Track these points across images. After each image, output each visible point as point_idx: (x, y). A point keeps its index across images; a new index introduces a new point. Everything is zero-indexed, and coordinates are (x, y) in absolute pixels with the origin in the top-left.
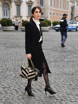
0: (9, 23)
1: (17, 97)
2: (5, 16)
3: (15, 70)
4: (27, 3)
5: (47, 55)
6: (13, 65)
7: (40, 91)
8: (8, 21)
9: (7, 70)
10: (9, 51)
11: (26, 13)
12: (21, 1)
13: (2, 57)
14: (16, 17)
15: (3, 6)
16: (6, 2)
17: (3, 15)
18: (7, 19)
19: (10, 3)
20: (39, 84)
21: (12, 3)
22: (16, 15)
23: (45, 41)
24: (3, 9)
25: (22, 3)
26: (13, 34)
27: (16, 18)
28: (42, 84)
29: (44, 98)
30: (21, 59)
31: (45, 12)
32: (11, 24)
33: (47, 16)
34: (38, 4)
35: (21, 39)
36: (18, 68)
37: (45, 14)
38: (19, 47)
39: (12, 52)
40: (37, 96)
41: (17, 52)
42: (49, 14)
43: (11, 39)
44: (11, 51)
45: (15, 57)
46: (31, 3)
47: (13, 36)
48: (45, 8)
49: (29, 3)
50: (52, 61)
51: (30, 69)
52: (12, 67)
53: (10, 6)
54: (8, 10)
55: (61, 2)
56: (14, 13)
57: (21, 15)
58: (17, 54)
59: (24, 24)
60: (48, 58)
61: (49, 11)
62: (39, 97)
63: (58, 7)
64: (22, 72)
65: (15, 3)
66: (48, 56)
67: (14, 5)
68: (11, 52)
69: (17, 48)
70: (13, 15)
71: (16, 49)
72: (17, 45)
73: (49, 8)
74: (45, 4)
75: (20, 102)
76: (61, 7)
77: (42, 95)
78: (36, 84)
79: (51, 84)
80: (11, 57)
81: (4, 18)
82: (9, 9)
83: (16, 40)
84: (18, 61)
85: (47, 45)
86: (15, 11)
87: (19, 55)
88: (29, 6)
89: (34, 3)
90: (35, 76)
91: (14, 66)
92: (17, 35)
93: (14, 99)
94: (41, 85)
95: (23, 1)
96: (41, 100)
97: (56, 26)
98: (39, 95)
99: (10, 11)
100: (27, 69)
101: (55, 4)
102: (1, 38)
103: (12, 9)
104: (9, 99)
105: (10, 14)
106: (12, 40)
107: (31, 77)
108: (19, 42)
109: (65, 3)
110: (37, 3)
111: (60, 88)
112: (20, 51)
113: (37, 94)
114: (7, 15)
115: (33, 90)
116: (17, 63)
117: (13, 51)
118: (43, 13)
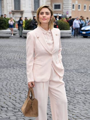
0: (2, 25)
3: (15, 109)
5: (70, 81)
6: (11, 100)
9: (2, 110)
10: (4, 75)
11: (31, 6)
14: (13, 12)
22: (13, 9)
23: (64, 55)
26: (9, 43)
27: (13, 14)
30: (25, 88)
31: (63, 4)
32: (5, 25)
33: (66, 11)
35: (23, 51)
36: (20, 106)
37: (64, 7)
38: (20, 68)
39: (9, 76)
41: (17, 76)
43: (7, 53)
44: (6, 74)
45: (15, 84)
47: (10, 46)
50: (80, 91)
52: (9, 104)
56: (9, 6)
57: (22, 9)
58: (18, 80)
59: (28, 25)
60: (72, 87)
61: (71, 2)
66: (71, 84)
68: (7, 76)
69: (18, 69)
70: (8, 9)
71: (15, 70)
72: (17, 63)
80: (6, 84)
83: (14, 54)
84: (19, 91)
85: (69, 64)
86: (12, 3)
87: (21, 81)
91: (14, 102)
92: (16, 45)
99: (3, 3)
105: (3, 7)
106: (7, 55)
108: (19, 58)
112: (23, 73)
116: (18, 95)
117: (11, 74)
118: (59, 5)
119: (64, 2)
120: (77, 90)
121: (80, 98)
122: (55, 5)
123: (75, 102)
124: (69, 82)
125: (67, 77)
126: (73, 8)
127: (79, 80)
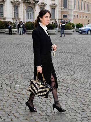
0: (33, 27)
1: (45, 101)
2: (30, 19)
4: (51, 6)
7: (66, 95)
8: (32, 24)
12: (44, 4)
13: (28, 60)
15: (27, 10)
16: (30, 5)
17: (27, 18)
18: (31, 22)
19: (34, 6)
20: (65, 89)
21: (36, 6)
24: (28, 13)
25: (46, 6)
28: (67, 88)
29: (71, 102)
31: (68, 14)
33: (70, 19)
34: (62, 7)
37: (69, 16)
40: (64, 100)
42: (73, 16)
46: (54, 5)
48: (69, 10)
49: (53, 6)
51: (40, 84)
53: (34, 9)
54: (32, 14)
55: (85, 4)
61: (73, 14)
62: (65, 102)
63: (81, 9)
64: (32, 87)
65: (39, 6)
67: (38, 8)
73: (73, 10)
74: (69, 6)
75: (48, 105)
76: (84, 10)
77: (68, 100)
78: (62, 88)
79: (77, 89)
81: (28, 21)
82: (33, 12)
88: (52, 9)
89: (58, 6)
90: (46, 93)
93: (42, 103)
94: (66, 90)
95: (47, 4)
96: (68, 104)
97: (80, 29)
98: (66, 100)
99: (34, 15)
100: (37, 84)
101: (79, 6)
102: (26, 41)
103: (36, 12)
104: (38, 102)
107: (41, 93)
109: (89, 5)
110: (61, 5)
111: (87, 93)
113: (63, 98)
114: (31, 18)
115: (60, 94)
118: (66, 15)
119: (69, 14)
120: (75, 64)
121: (77, 68)
122: (64, 15)
123: (75, 70)
124: (71, 59)
125: (70, 57)
126: (74, 17)
127: (77, 58)
